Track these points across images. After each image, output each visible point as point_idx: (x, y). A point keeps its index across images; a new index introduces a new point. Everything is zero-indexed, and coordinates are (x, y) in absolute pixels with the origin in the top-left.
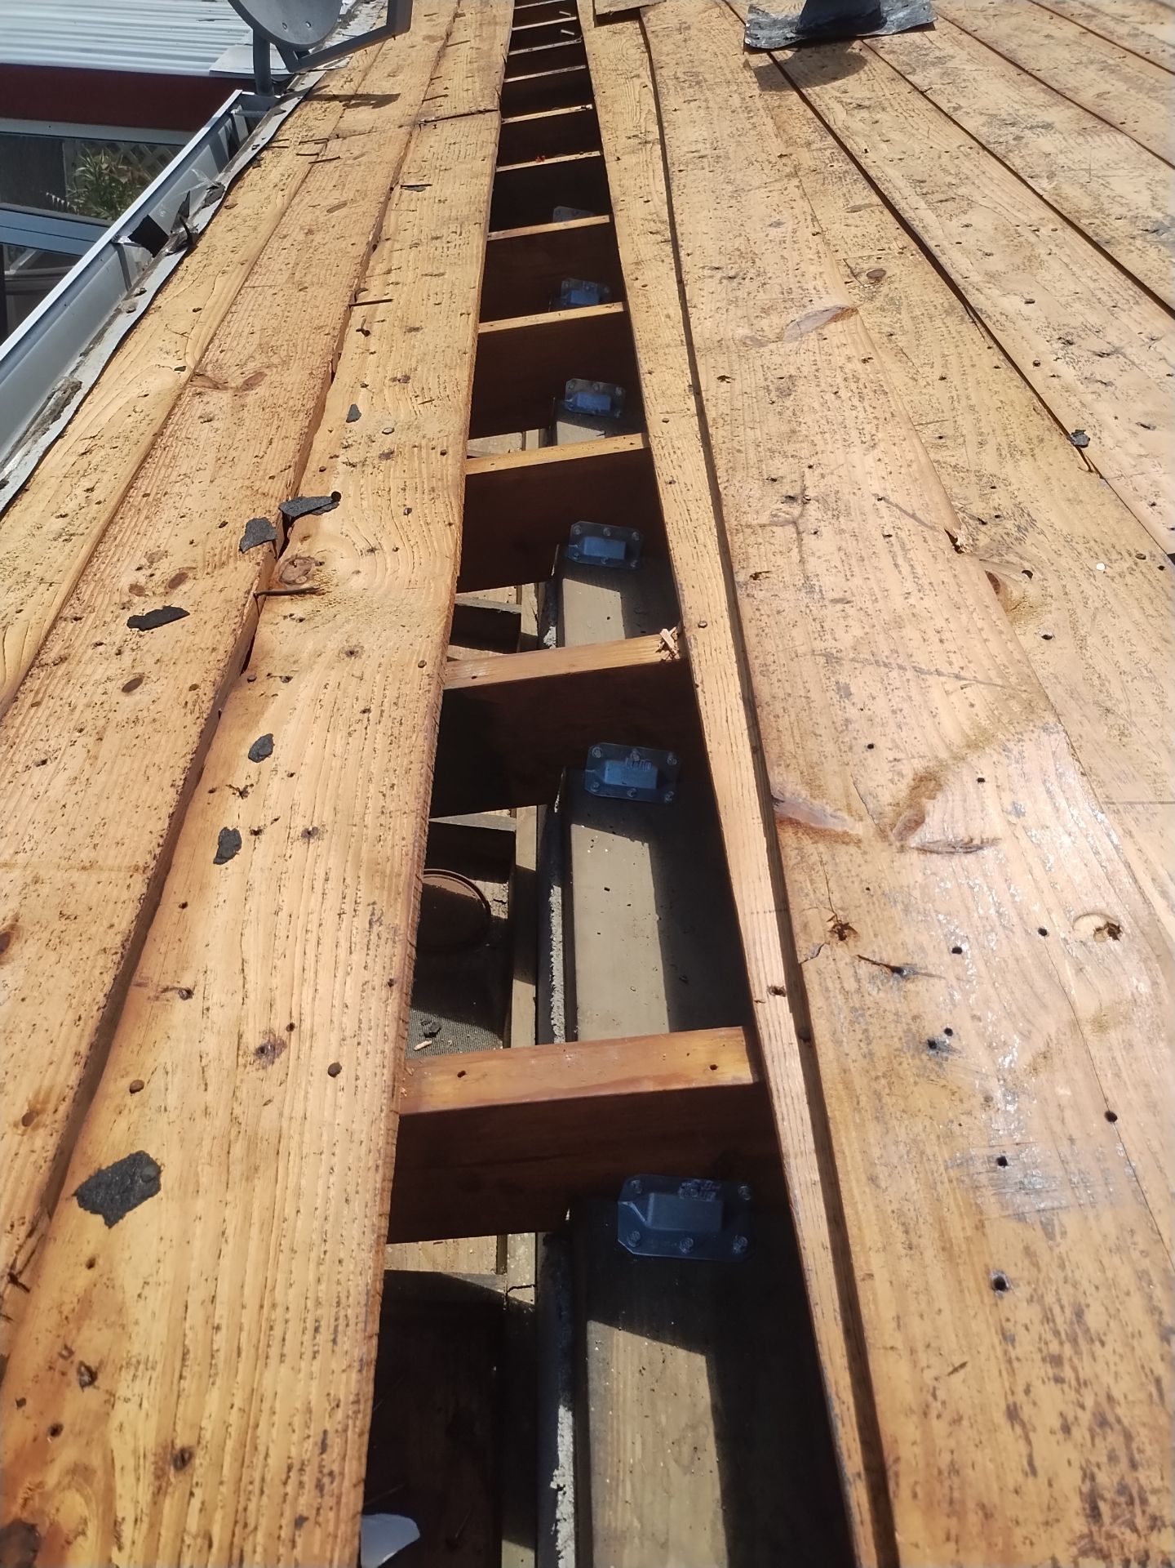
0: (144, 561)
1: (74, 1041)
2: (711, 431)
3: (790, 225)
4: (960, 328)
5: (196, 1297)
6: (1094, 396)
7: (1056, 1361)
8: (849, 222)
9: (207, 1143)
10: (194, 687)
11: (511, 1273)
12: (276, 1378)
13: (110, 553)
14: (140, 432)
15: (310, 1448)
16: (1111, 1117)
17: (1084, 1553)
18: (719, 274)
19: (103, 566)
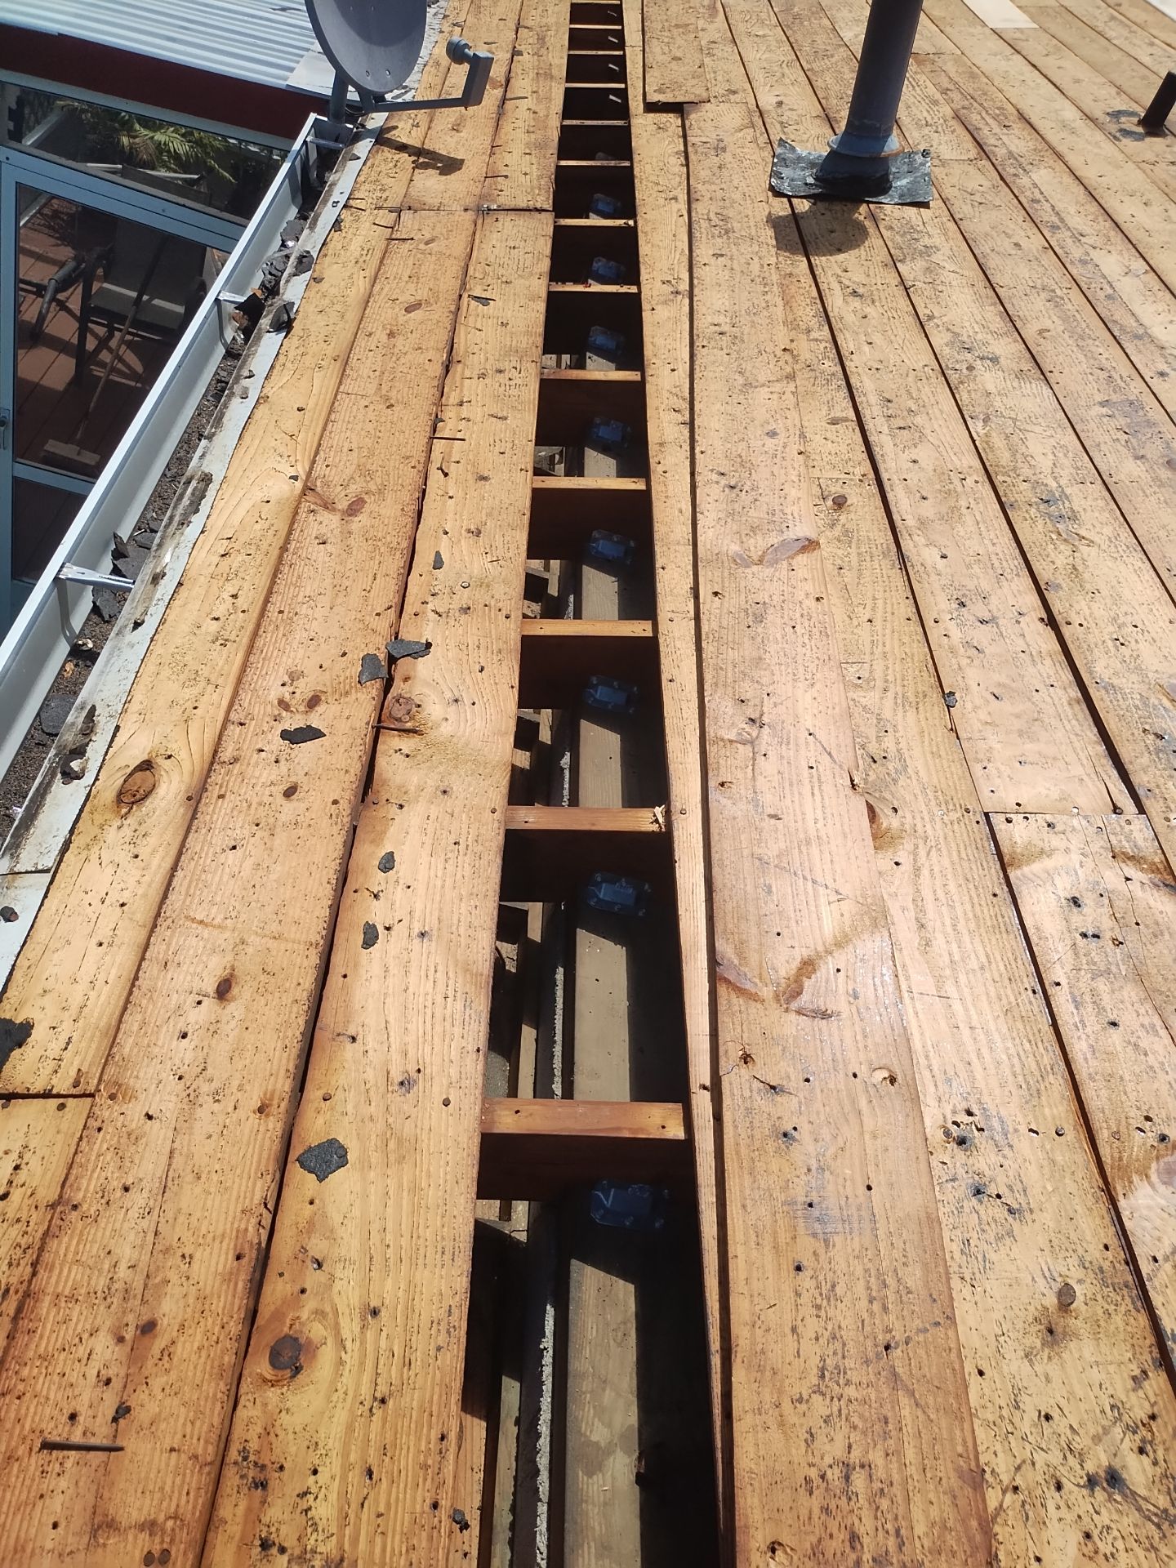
0: (286, 679)
1: (284, 1062)
2: (704, 644)
3: (782, 438)
4: (890, 573)
5: (376, 1227)
6: (969, 661)
7: (818, 1307)
8: (828, 435)
9: (373, 1137)
10: (335, 802)
11: (513, 1222)
12: (422, 1276)
13: (260, 665)
14: (268, 542)
15: (443, 1313)
16: (869, 1188)
17: (814, 1392)
18: (723, 481)
19: (255, 677)
